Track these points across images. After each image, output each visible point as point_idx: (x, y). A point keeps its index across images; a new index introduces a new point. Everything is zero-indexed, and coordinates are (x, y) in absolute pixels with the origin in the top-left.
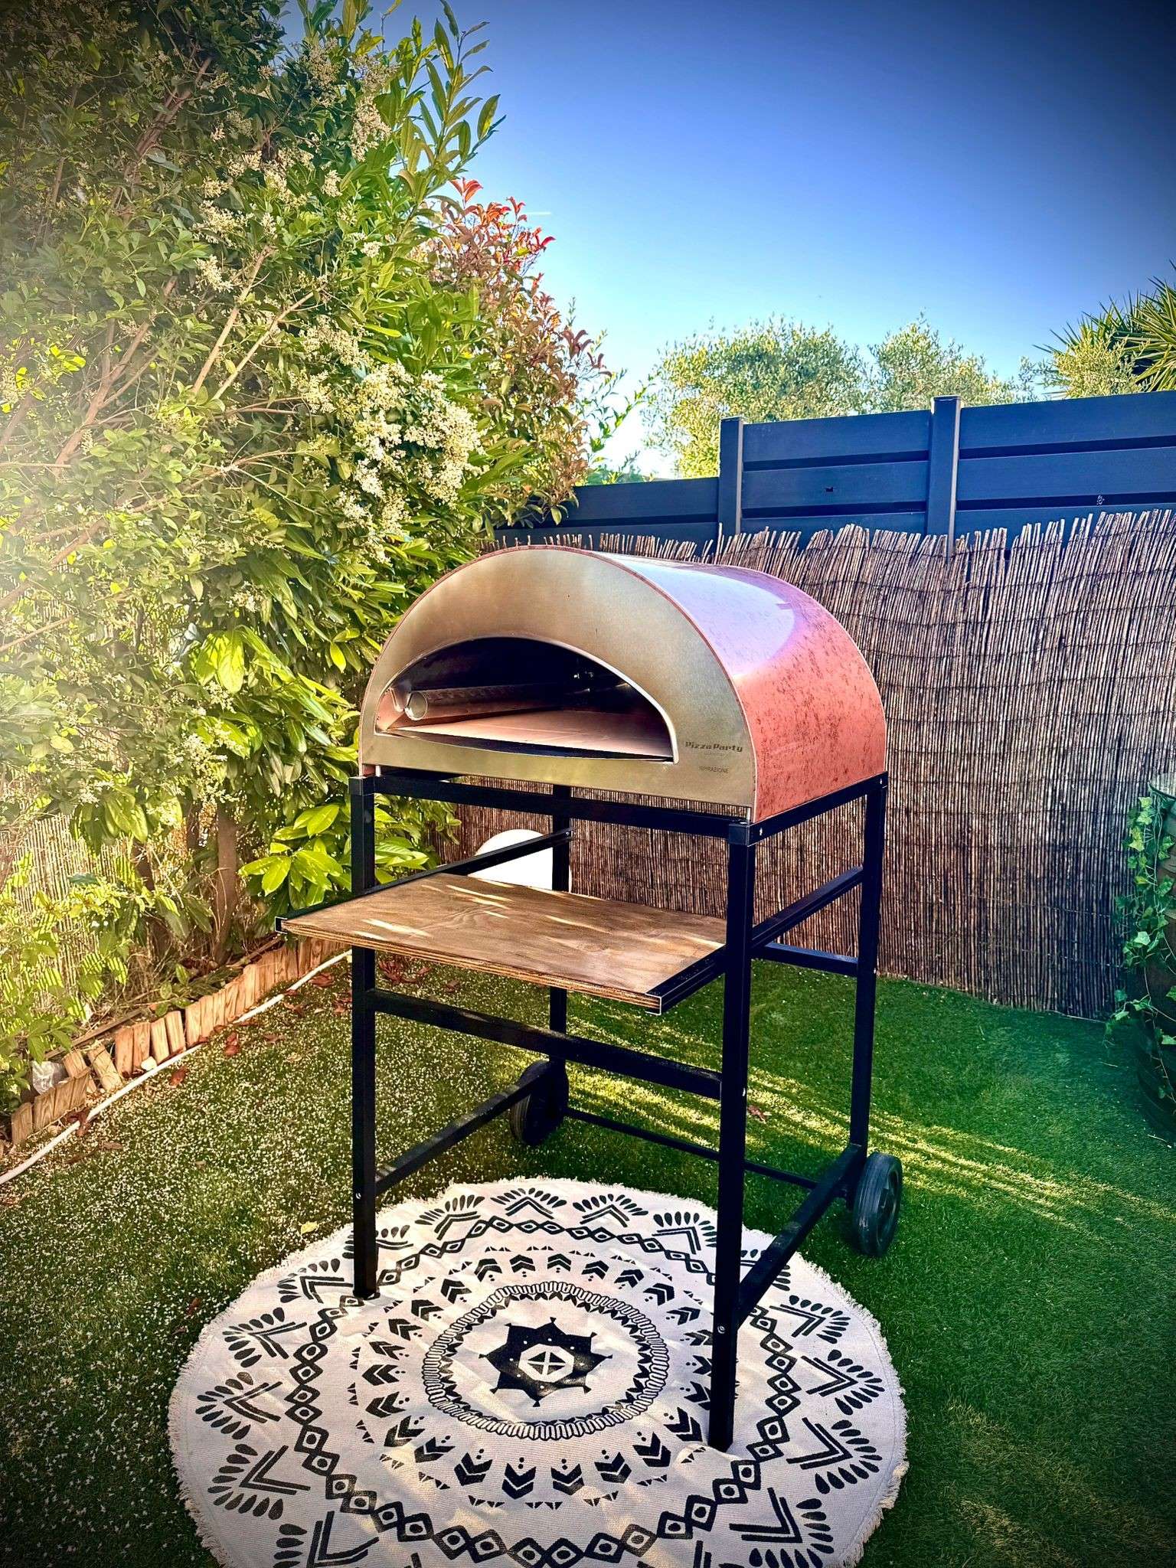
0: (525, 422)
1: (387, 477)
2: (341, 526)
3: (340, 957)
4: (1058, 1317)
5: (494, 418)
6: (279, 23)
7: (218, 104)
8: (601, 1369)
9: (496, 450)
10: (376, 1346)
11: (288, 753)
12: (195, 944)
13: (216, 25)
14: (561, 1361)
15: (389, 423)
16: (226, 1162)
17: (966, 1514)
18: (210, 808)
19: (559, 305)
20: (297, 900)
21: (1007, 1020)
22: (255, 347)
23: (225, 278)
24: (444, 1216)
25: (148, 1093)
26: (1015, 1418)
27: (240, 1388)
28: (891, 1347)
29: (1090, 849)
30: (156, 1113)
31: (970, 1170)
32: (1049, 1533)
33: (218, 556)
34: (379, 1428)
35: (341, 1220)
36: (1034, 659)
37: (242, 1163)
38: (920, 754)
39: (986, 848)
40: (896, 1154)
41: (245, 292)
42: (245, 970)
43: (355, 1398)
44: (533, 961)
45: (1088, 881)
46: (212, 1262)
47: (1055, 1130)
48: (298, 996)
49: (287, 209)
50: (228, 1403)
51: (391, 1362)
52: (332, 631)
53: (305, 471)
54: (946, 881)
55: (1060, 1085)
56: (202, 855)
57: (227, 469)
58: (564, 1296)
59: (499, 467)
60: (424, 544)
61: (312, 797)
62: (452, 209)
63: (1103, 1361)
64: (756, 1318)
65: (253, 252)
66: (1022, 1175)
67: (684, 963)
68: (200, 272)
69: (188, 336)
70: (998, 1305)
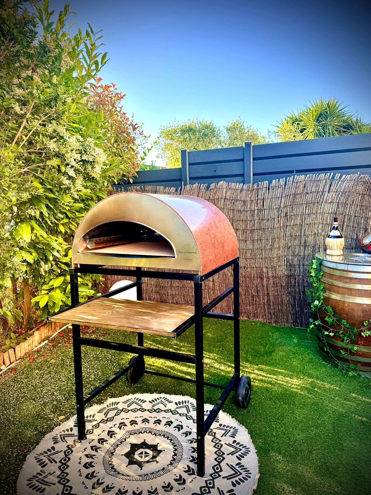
0: (119, 151)
1: (77, 171)
2: (62, 187)
3: (66, 327)
4: (301, 422)
5: (109, 151)
6: (36, 30)
7: (17, 55)
8: (161, 455)
9: (111, 161)
10: (87, 456)
11: (46, 260)
12: (17, 326)
13: (15, 30)
14: (148, 454)
15: (77, 154)
16: (32, 398)
17: (278, 488)
18: (21, 280)
19: (128, 115)
20: (51, 309)
21: (278, 330)
22: (32, 131)
23: (21, 109)
24: (107, 409)
25: (3, 377)
26: (290, 455)
27: (41, 475)
28: (251, 437)
29: (299, 276)
30: (6, 384)
31: (271, 378)
32: (304, 491)
33: (22, 198)
34: (89, 483)
35: (73, 414)
36: (278, 220)
37: (37, 398)
38: (247, 250)
39: (268, 277)
40: (248, 375)
41: (28, 114)
42: (35, 333)
43: (81, 474)
44: (134, 324)
45: (299, 286)
46: (29, 433)
47: (295, 363)
48: (53, 340)
49: (41, 88)
50: (37, 481)
51: (92, 460)
52: (60, 220)
53: (49, 170)
54: (257, 288)
55: (296, 349)
56: (18, 296)
57: (24, 170)
58: (148, 432)
59: (112, 166)
60: (89, 191)
61: (55, 274)
62: (93, 86)
63: (315, 434)
64: (210, 432)
65: (31, 102)
66: (287, 378)
67: (182, 321)
68: (13, 108)
69: (10, 128)
70: (283, 420)
